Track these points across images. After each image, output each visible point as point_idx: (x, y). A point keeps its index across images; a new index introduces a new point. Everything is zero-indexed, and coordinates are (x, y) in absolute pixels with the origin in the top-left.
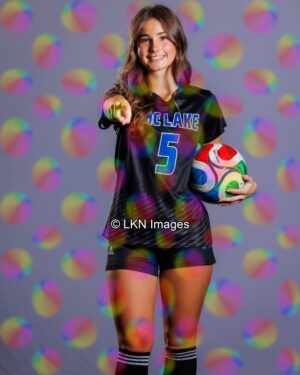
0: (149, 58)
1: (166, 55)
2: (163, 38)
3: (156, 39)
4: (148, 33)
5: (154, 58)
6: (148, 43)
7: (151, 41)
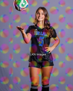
0: (38, 18)
1: (42, 18)
2: (42, 14)
3: (41, 14)
4: (39, 12)
5: (40, 18)
6: (39, 14)
7: (40, 14)
